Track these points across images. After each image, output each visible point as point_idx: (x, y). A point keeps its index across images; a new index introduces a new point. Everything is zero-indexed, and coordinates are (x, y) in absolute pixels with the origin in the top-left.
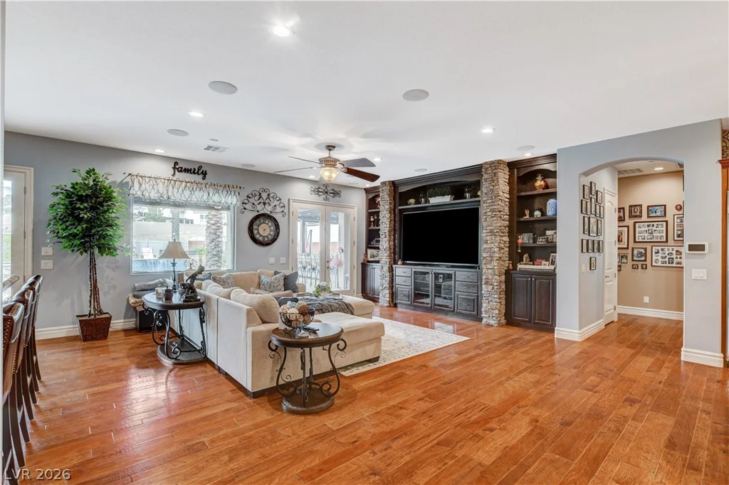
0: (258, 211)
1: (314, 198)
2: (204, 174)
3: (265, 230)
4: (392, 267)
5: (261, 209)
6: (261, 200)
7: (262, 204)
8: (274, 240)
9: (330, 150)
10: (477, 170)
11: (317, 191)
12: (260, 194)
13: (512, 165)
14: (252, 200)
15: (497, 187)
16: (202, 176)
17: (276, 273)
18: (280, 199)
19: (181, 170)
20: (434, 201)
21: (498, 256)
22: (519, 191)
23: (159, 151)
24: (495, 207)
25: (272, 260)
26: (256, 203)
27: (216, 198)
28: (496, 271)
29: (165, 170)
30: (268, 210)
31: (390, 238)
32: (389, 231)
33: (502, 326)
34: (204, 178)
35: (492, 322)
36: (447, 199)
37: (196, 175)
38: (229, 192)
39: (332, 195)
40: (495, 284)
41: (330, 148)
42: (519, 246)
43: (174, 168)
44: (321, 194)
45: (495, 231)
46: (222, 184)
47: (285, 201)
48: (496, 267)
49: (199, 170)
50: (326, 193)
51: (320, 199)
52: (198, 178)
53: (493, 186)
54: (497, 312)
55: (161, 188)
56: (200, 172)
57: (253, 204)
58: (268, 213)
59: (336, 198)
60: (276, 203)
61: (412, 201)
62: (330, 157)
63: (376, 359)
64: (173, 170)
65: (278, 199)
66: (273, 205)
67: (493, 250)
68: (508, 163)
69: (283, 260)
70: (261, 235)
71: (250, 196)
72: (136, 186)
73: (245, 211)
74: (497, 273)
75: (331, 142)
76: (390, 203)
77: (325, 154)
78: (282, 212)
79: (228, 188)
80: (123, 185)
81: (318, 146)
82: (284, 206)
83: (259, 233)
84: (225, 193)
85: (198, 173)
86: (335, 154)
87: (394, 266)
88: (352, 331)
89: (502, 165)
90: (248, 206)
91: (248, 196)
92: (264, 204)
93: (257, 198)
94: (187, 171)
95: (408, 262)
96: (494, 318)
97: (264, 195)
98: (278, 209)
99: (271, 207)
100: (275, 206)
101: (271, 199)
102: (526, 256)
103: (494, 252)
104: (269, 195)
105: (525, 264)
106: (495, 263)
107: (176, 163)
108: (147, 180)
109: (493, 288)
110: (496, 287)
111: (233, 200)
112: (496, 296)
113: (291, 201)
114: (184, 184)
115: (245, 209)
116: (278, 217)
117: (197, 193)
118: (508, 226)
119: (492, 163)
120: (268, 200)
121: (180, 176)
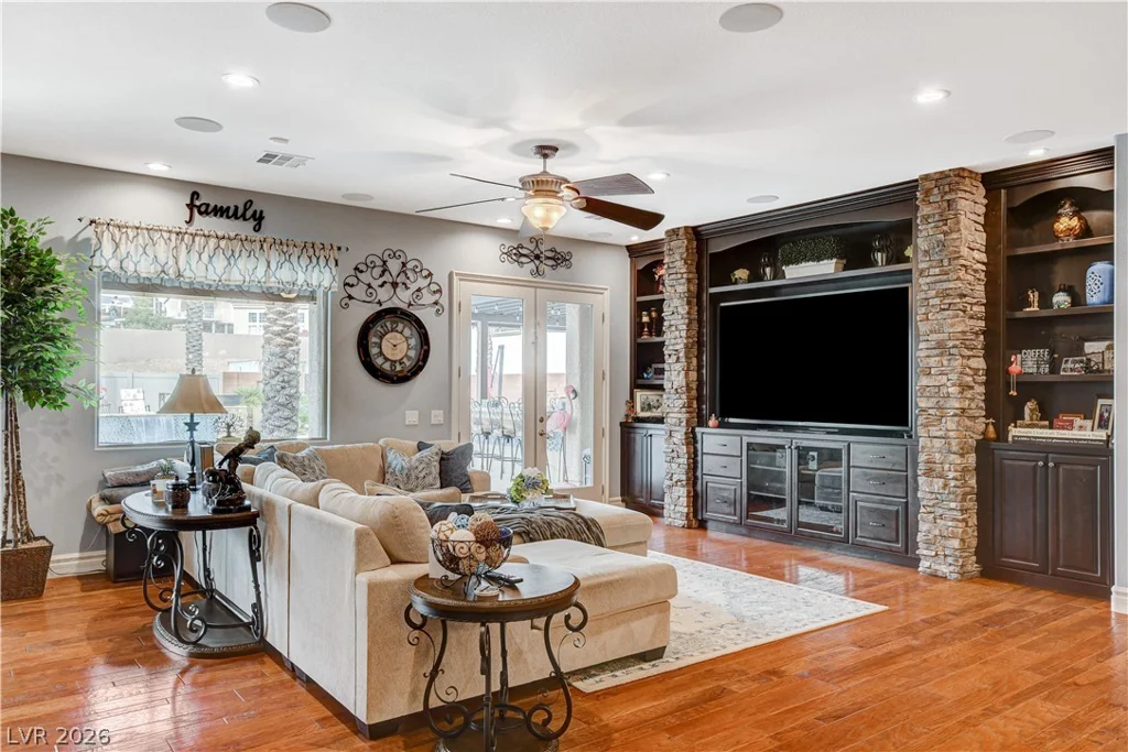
0: (380, 303)
1: (510, 270)
2: (258, 219)
3: (395, 346)
4: (693, 432)
5: (387, 298)
6: (387, 278)
7: (388, 286)
8: (417, 369)
9: (545, 156)
10: (904, 194)
11: (516, 254)
12: (385, 262)
13: (993, 181)
14: (366, 277)
15: (955, 236)
16: (252, 223)
17: (421, 446)
18: (430, 274)
19: (205, 210)
20: (796, 272)
21: (957, 405)
22: (1014, 243)
23: (157, 168)
24: (951, 285)
25: (412, 417)
26: (375, 284)
27: (285, 274)
28: (954, 442)
29: (168, 210)
30: (401, 299)
31: (689, 364)
32: (686, 346)
33: (971, 579)
34: (257, 229)
35: (944, 569)
36: (827, 268)
37: (240, 223)
38: (314, 260)
39: (551, 262)
40: (951, 475)
41: (546, 151)
42: (1013, 380)
43: (191, 206)
44: (523, 259)
45: (950, 344)
46: (299, 242)
47: (441, 278)
48: (952, 434)
49: (245, 210)
50: (537, 257)
51: (524, 272)
52: (244, 228)
53: (945, 233)
54: (956, 543)
55: (162, 251)
56: (249, 214)
57: (369, 286)
58: (403, 306)
59: (561, 270)
60: (422, 283)
61: (741, 273)
62: (545, 173)
63: (656, 654)
64: (188, 211)
65: (425, 273)
66: (413, 287)
67: (943, 390)
68: (983, 175)
69: (437, 416)
70: (386, 359)
71: (362, 267)
72: (107, 248)
73: (351, 302)
74: (955, 449)
75: (547, 137)
76: (689, 280)
77: (535, 166)
78: (436, 303)
79: (313, 250)
80: (80, 246)
81: (517, 149)
82: (440, 291)
83: (381, 353)
84: (304, 261)
85: (243, 216)
86: (557, 166)
87: (697, 429)
88: (599, 586)
89: (967, 181)
90: (356, 292)
91: (356, 269)
92: (395, 285)
93: (377, 271)
94: (220, 211)
95: (732, 420)
96: (950, 560)
97: (394, 266)
98: (427, 298)
99: (410, 292)
100: (419, 290)
101: (410, 274)
102: (1029, 406)
103: (949, 396)
104: (404, 265)
105: (1028, 426)
106: (951, 424)
107: (195, 195)
108: (131, 233)
109: (945, 486)
110: (952, 483)
111: (323, 278)
112: (953, 505)
113: (455, 278)
114: (212, 242)
115: (350, 297)
116: (425, 315)
117: (241, 263)
118: (984, 333)
119: (943, 176)
120: (402, 276)
121: (203, 223)
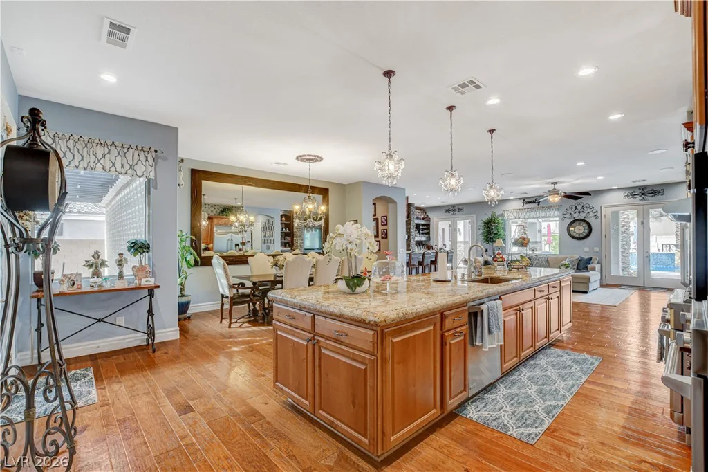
0: (574, 218)
2: (539, 202)
3: (579, 230)
5: (576, 216)
6: (577, 210)
7: (577, 213)
8: (587, 236)
11: (633, 195)
12: (576, 207)
14: (570, 212)
16: (537, 203)
18: (593, 208)
19: (527, 203)
25: (587, 249)
26: (573, 213)
27: (543, 214)
29: (519, 204)
30: (582, 216)
34: (538, 205)
38: (552, 210)
39: (651, 195)
43: (523, 203)
44: (636, 196)
46: (547, 206)
47: (597, 208)
50: (643, 194)
52: (535, 205)
55: (516, 214)
57: (571, 214)
58: (583, 218)
59: (658, 196)
60: (589, 210)
62: (555, 189)
65: (591, 207)
66: (586, 212)
69: (596, 249)
70: (577, 233)
71: (568, 209)
72: (506, 215)
73: (565, 219)
78: (595, 216)
79: (551, 207)
82: (597, 212)
83: (575, 232)
84: (549, 210)
85: (535, 202)
90: (567, 216)
91: (566, 210)
92: (579, 212)
93: (574, 209)
94: (530, 202)
97: (579, 207)
98: (592, 214)
99: (585, 214)
100: (589, 213)
101: (585, 209)
104: (583, 206)
107: (524, 200)
108: (510, 211)
111: (554, 214)
113: (603, 207)
114: (527, 210)
115: (565, 217)
116: (591, 220)
117: (533, 213)
120: (582, 210)
121: (526, 206)
